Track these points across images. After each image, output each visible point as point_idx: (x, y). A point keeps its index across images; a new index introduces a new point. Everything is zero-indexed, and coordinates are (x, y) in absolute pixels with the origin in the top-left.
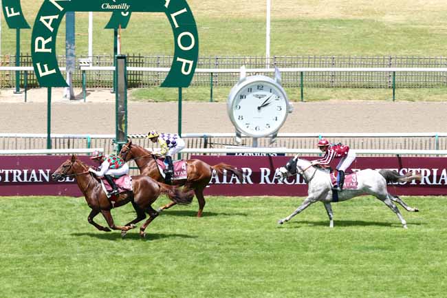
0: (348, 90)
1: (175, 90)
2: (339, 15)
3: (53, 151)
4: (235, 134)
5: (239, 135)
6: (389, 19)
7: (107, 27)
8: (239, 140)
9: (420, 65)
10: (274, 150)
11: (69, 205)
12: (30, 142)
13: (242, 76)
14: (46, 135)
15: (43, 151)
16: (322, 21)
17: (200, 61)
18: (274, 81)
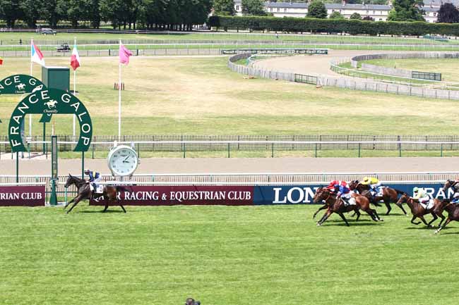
0: (161, 153)
1: (81, 153)
2: (151, 115)
3: (19, 184)
4: (111, 175)
5: (113, 175)
6: (176, 117)
7: (40, 122)
8: (113, 178)
9: (196, 140)
10: (131, 183)
11: (29, 211)
12: (7, 179)
13: (115, 145)
14: (16, 176)
15: (14, 184)
16: (144, 118)
17: (93, 138)
18: (131, 148)
